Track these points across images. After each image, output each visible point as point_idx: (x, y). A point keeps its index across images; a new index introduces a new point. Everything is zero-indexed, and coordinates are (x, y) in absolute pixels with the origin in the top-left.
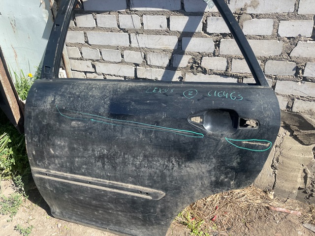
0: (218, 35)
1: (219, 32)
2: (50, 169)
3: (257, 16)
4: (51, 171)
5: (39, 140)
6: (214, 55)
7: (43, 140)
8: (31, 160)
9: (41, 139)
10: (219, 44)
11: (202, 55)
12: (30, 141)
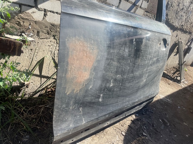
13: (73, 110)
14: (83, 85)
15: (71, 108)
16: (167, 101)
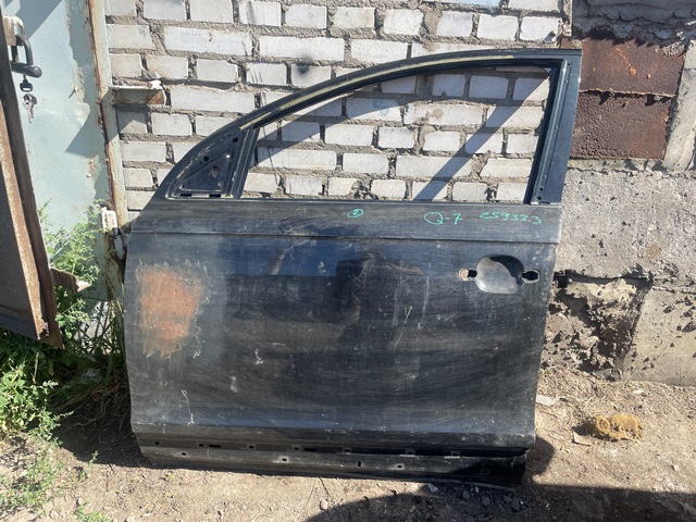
0: (393, 151)
1: (394, 147)
3: (441, 128)
6: (389, 177)
10: (395, 162)
11: (372, 178)
13: (166, 388)
14: (178, 347)
15: (161, 384)
16: (675, 509)
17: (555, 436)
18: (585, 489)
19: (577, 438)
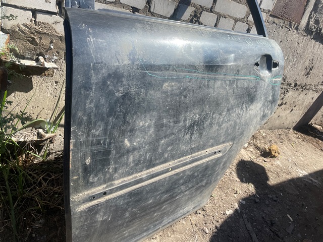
2: (113, 180)
4: (116, 182)
5: (105, 130)
6: (211, 11)
7: (113, 128)
8: (76, 181)
9: (109, 127)
11: (202, 9)
12: (83, 138)
16: (310, 182)
17: (258, 160)
18: (285, 182)
19: (265, 159)
